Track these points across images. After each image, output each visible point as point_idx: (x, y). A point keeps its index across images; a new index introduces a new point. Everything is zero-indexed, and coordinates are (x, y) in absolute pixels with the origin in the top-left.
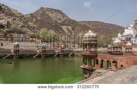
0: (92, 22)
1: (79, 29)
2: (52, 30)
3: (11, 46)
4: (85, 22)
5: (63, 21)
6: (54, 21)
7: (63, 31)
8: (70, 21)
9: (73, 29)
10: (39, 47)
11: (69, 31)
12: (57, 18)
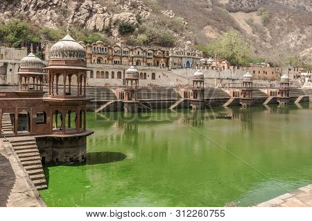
1: (285, 21)
2: (209, 27)
3: (170, 80)
7: (238, 29)
9: (266, 22)
10: (224, 81)
11: (256, 29)
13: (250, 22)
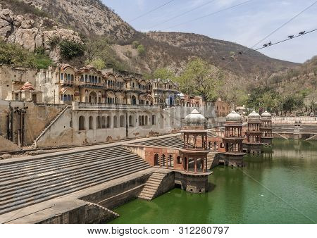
0: (180, 34)
1: (159, 54)
4: (161, 34)
5: (108, 30)
6: (85, 29)
8: (128, 30)
9: (142, 55)
11: (135, 61)
12: (92, 22)
13: (129, 54)
